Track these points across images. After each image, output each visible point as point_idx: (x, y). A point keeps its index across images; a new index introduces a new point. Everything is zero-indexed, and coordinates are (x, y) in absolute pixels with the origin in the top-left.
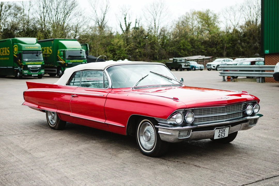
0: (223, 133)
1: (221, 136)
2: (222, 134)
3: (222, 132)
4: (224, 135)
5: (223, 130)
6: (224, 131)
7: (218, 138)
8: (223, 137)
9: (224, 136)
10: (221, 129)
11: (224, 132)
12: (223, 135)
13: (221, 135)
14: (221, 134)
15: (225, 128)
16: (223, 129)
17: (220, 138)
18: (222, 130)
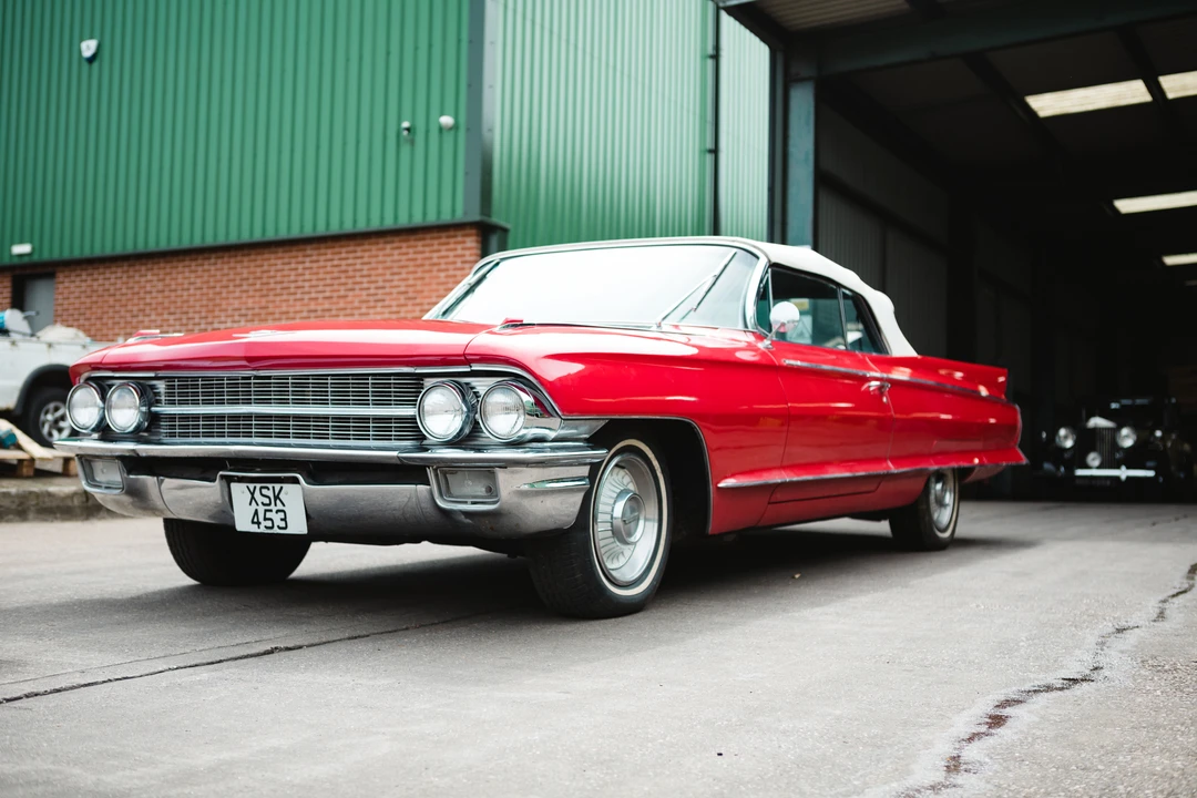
0: (272, 507)
1: (269, 524)
2: (269, 515)
3: (267, 501)
4: (284, 520)
5: (270, 493)
6: (277, 497)
7: (254, 529)
8: (276, 530)
9: (282, 524)
10: (258, 486)
11: (280, 506)
12: (277, 518)
13: (265, 519)
14: (261, 509)
15: (277, 487)
16: (270, 486)
17: (262, 530)
18: (265, 491)
